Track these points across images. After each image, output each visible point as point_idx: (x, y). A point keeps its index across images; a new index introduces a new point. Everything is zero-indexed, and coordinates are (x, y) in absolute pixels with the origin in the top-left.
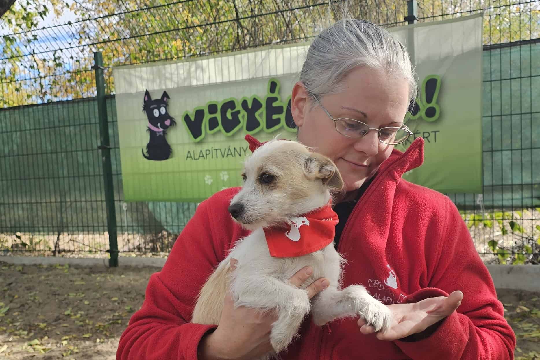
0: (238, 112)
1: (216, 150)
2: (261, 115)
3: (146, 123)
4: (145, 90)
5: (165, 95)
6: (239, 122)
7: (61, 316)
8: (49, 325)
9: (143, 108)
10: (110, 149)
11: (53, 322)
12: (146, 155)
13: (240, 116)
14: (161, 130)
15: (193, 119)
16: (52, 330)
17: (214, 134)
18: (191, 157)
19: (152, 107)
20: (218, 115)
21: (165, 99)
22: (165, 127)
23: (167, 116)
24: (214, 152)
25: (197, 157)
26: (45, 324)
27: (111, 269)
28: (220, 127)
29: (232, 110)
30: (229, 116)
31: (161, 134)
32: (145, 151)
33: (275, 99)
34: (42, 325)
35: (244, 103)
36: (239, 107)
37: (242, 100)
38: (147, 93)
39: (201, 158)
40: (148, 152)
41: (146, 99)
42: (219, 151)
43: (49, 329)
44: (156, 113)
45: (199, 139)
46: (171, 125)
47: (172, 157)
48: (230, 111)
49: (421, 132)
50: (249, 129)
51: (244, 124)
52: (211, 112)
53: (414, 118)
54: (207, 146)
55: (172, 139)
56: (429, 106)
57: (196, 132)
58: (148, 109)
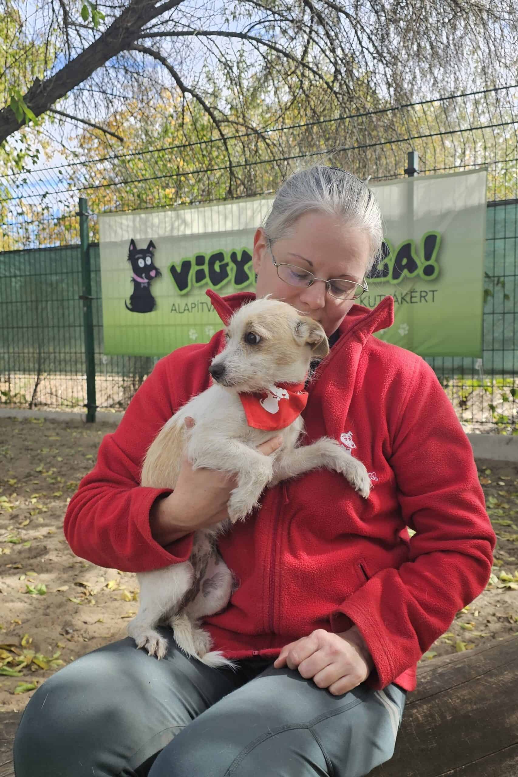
0: (227, 265)
1: (202, 303)
3: (130, 274)
4: (130, 239)
6: (227, 275)
7: (32, 473)
8: (19, 481)
9: (127, 258)
10: (92, 299)
11: (24, 478)
12: (130, 306)
14: (146, 281)
15: (179, 269)
16: (21, 487)
18: (175, 310)
19: (137, 256)
20: (206, 267)
21: (151, 249)
22: (150, 278)
23: (152, 267)
24: (200, 306)
25: (182, 310)
26: (15, 481)
27: (89, 425)
29: (220, 261)
30: (217, 268)
31: (146, 285)
32: (128, 302)
34: (12, 481)
35: (234, 256)
36: (227, 259)
37: (231, 252)
38: (133, 242)
39: (186, 312)
40: (131, 303)
41: (132, 248)
42: (205, 305)
43: (19, 485)
44: (141, 263)
45: (184, 291)
46: (156, 276)
47: (156, 310)
48: (218, 263)
49: (418, 290)
50: (237, 282)
51: (232, 277)
52: (198, 264)
53: (412, 276)
54: (192, 299)
55: (156, 291)
56: (428, 263)
57: (182, 284)
58: (133, 260)
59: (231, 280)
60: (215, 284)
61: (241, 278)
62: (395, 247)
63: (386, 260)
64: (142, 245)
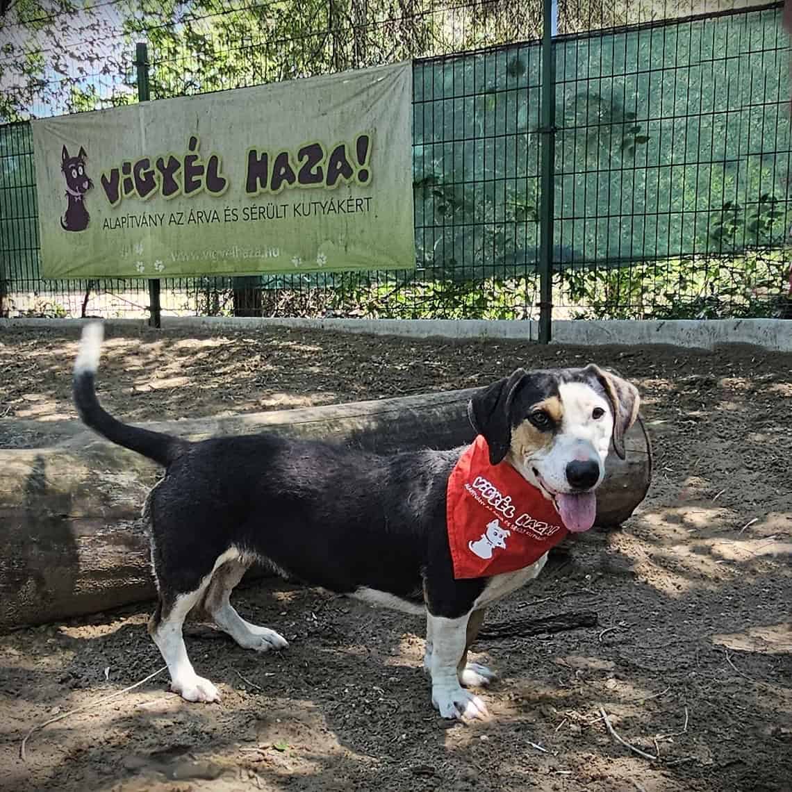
1: (132, 217)
2: (179, 177)
5: (82, 151)
6: (155, 185)
9: (61, 168)
13: (155, 177)
14: (79, 194)
15: (109, 179)
17: (130, 199)
18: (108, 226)
19: (70, 166)
20: (132, 175)
21: (82, 157)
22: (82, 190)
23: (84, 177)
24: (130, 220)
25: (113, 226)
28: (135, 190)
29: (145, 169)
30: (142, 177)
33: (195, 157)
35: (160, 162)
37: (158, 158)
38: (65, 150)
39: (117, 227)
40: (66, 221)
41: (64, 157)
42: (134, 219)
44: (74, 174)
45: (115, 204)
46: (88, 188)
48: (142, 171)
49: (355, 197)
50: (166, 193)
51: (159, 186)
52: (124, 173)
53: (347, 181)
54: (122, 213)
55: (89, 205)
56: (362, 167)
57: (113, 197)
58: (67, 170)
59: (158, 190)
60: (143, 195)
61: (170, 188)
62: (328, 149)
63: (320, 163)
64: (74, 152)
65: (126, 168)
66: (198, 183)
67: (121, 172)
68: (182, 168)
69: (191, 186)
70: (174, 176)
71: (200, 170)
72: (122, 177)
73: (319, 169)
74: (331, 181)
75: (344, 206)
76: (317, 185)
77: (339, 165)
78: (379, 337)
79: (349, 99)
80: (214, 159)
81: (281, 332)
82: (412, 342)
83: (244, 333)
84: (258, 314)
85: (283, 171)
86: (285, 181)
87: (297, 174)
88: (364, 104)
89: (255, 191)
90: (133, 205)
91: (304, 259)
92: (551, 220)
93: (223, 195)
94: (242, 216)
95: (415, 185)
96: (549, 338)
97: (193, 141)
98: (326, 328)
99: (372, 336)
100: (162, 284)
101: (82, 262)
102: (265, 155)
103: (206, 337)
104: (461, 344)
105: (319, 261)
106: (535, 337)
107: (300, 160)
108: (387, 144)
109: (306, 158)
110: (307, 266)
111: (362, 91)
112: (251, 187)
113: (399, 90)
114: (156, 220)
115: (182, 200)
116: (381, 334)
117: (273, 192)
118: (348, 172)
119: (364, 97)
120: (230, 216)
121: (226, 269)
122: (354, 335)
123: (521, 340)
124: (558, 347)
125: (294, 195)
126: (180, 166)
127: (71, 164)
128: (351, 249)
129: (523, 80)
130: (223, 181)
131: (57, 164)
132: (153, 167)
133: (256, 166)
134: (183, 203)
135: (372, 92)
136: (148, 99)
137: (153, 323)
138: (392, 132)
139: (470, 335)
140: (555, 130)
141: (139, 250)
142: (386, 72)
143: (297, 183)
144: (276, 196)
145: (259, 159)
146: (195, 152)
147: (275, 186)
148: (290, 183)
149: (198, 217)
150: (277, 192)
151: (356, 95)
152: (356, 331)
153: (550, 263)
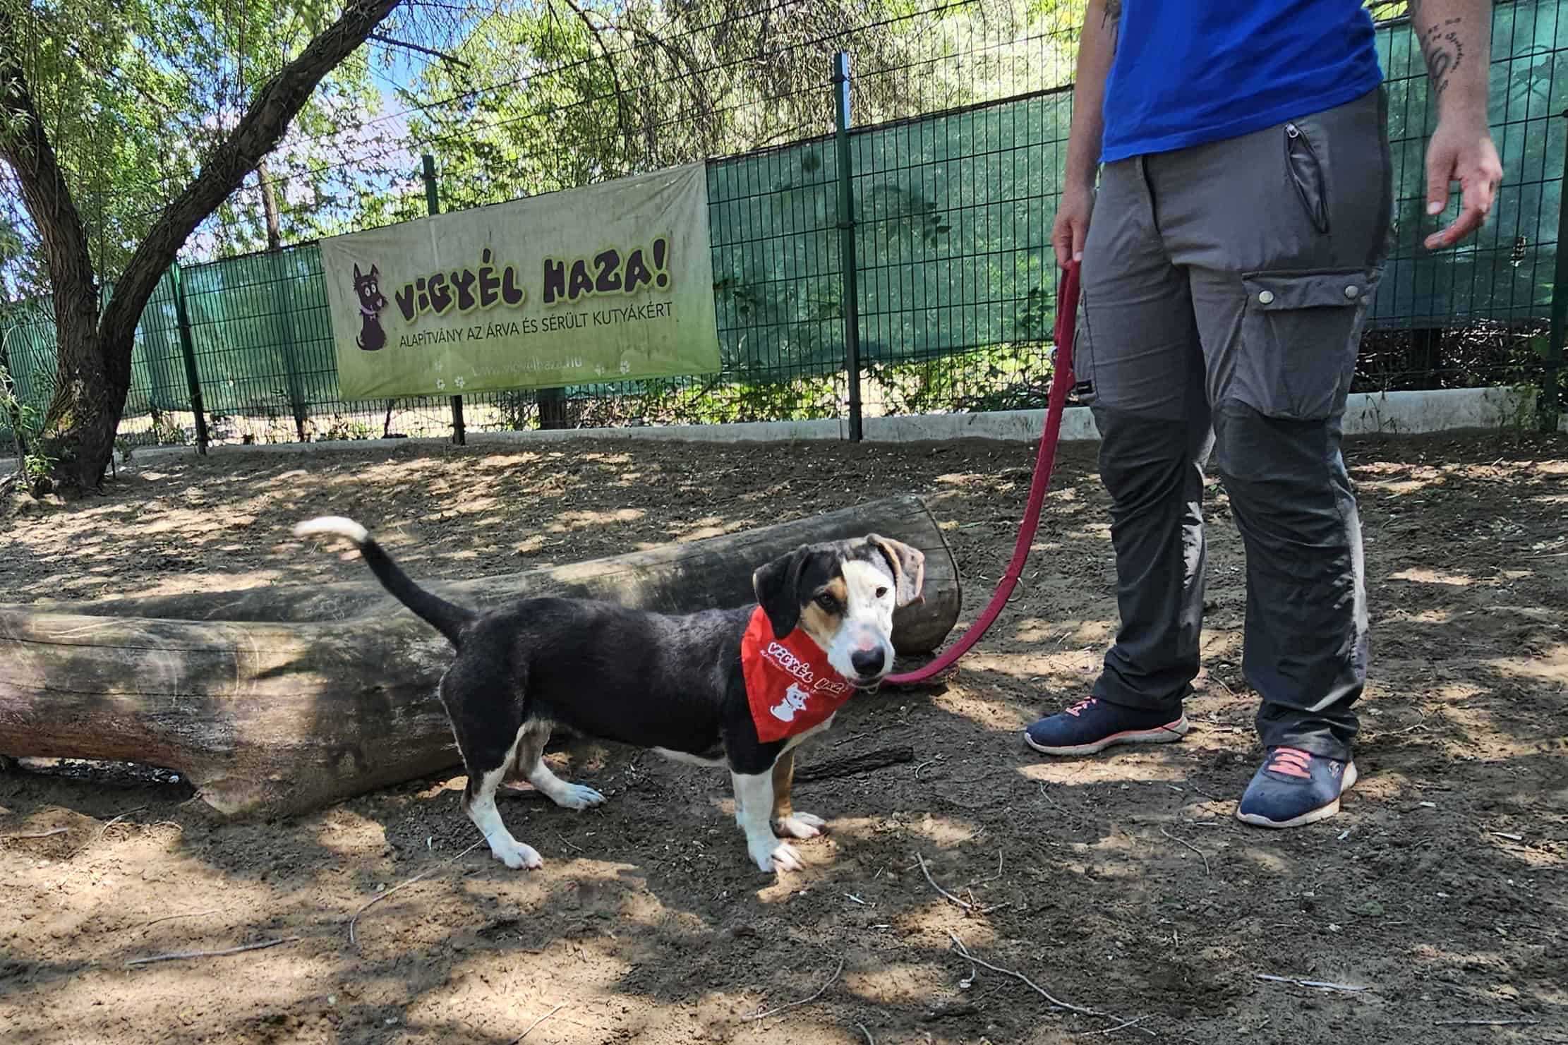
0: (448, 287)
1: (429, 334)
2: (475, 290)
5: (374, 269)
6: (450, 300)
9: (353, 287)
12: (361, 344)
13: (450, 293)
14: (374, 312)
15: (403, 295)
17: (425, 315)
18: (405, 343)
19: (362, 285)
20: (426, 291)
21: (375, 275)
22: (377, 308)
23: (378, 295)
24: (427, 337)
25: (411, 344)
28: (430, 306)
29: (440, 284)
30: (438, 292)
31: (374, 317)
33: (490, 270)
35: (454, 277)
37: (452, 272)
38: (357, 268)
40: (362, 340)
41: (357, 275)
44: (367, 292)
45: (411, 321)
46: (382, 306)
48: (437, 286)
49: (654, 303)
50: (462, 307)
51: (455, 300)
52: (419, 289)
53: (646, 286)
54: (419, 329)
55: (384, 323)
56: (660, 272)
57: (408, 312)
58: (359, 288)
59: (454, 306)
60: (439, 311)
61: (466, 302)
62: (625, 255)
63: (617, 270)
64: (366, 271)
65: (420, 283)
66: (495, 296)
67: (415, 288)
68: (477, 282)
69: (487, 299)
70: (470, 290)
71: (495, 282)
72: (417, 294)
73: (617, 275)
74: (629, 287)
75: (645, 312)
76: (615, 292)
77: (637, 270)
78: (688, 444)
79: (642, 203)
80: (509, 272)
81: (588, 444)
82: (720, 447)
83: (552, 446)
84: (564, 426)
85: (580, 279)
86: (582, 290)
87: (594, 281)
88: (658, 208)
89: (553, 300)
90: (430, 321)
91: (607, 368)
92: (855, 316)
93: (521, 306)
94: (541, 327)
95: (715, 286)
96: (861, 437)
97: (487, 254)
98: (634, 437)
99: (680, 443)
100: (465, 401)
101: (380, 380)
102: (560, 264)
103: (512, 453)
104: (771, 447)
105: (622, 369)
106: (847, 436)
107: (597, 267)
108: (685, 247)
109: (602, 265)
110: (610, 374)
111: (656, 194)
112: (548, 297)
113: (693, 192)
114: (454, 335)
115: (480, 314)
116: (690, 440)
117: (571, 301)
118: (646, 277)
119: (658, 199)
120: (528, 327)
121: (529, 382)
122: (662, 443)
123: (833, 441)
124: (871, 445)
125: (592, 303)
126: (474, 279)
127: (363, 282)
128: (655, 355)
129: (818, 175)
130: (519, 293)
131: (349, 282)
132: (447, 281)
133: (553, 276)
134: (480, 317)
135: (665, 194)
136: (438, 212)
137: (457, 440)
138: (689, 234)
139: (780, 438)
140: (855, 224)
141: (438, 367)
142: (680, 174)
143: (595, 291)
144: (574, 305)
145: (555, 268)
146: (490, 265)
147: (573, 295)
148: (588, 291)
149: (496, 331)
150: (576, 300)
151: (650, 198)
152: (664, 439)
153: (857, 360)
